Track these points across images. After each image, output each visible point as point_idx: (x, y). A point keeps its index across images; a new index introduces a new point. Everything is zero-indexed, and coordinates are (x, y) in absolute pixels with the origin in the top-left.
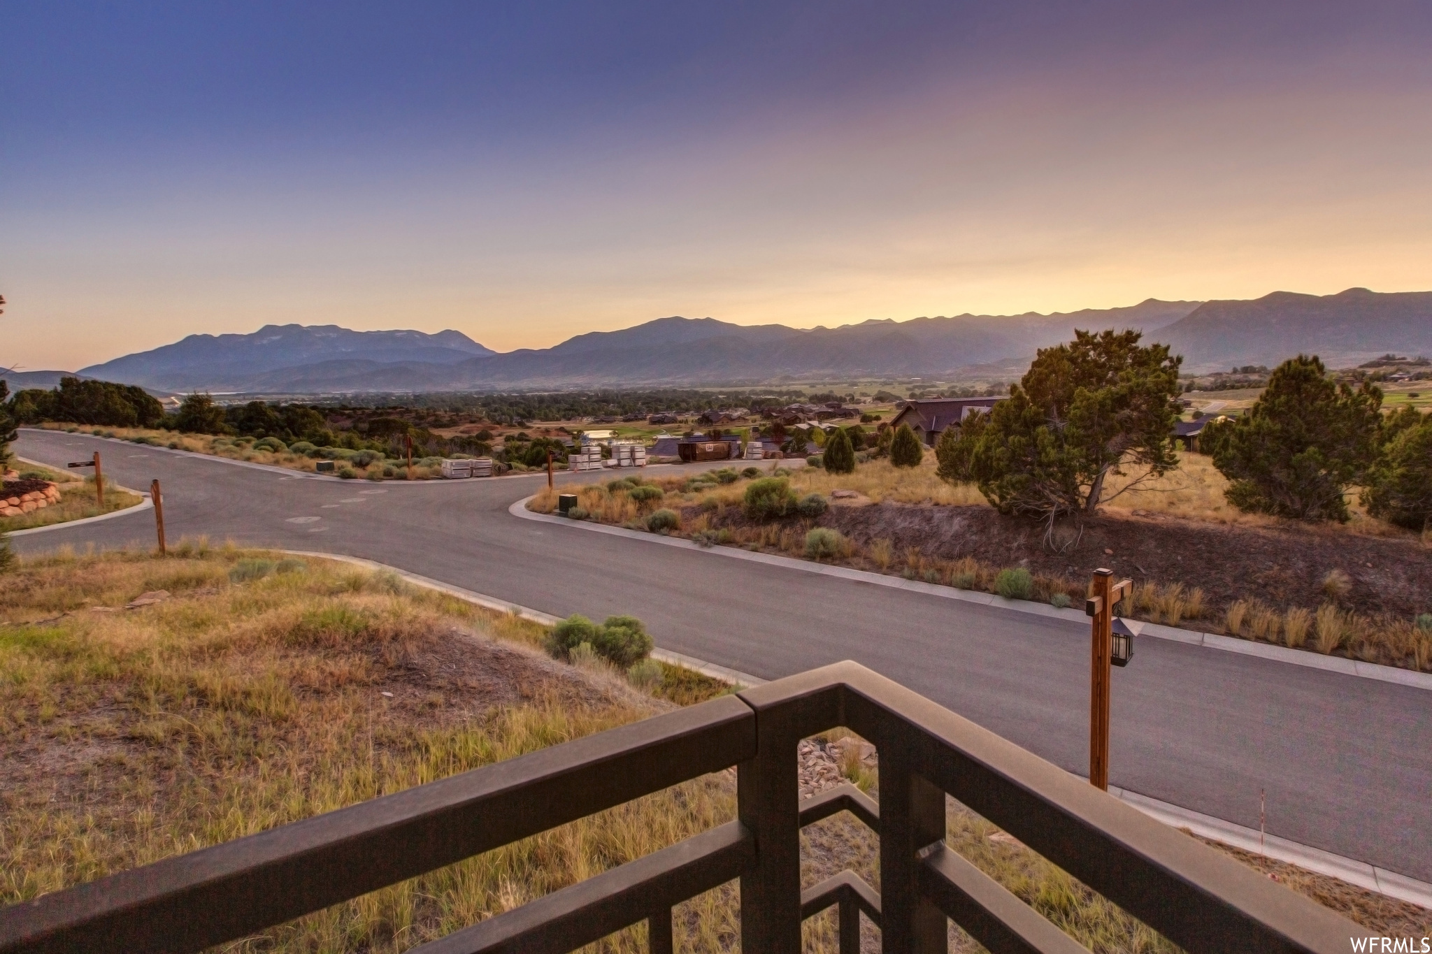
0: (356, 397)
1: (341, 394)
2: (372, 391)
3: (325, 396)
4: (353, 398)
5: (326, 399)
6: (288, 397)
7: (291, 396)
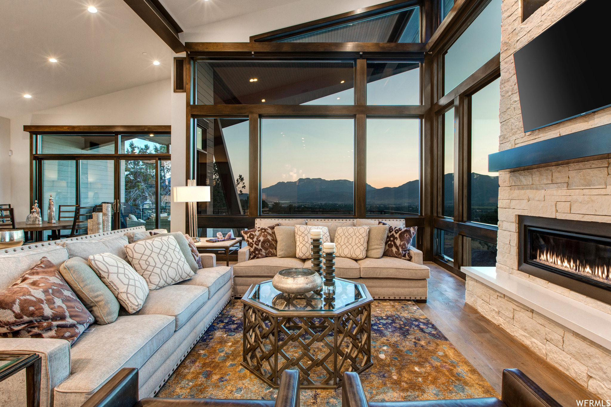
0: (325, 204)
1: (321, 203)
2: (331, 202)
3: (316, 204)
4: (324, 205)
5: (316, 205)
6: (304, 204)
7: (305, 204)
